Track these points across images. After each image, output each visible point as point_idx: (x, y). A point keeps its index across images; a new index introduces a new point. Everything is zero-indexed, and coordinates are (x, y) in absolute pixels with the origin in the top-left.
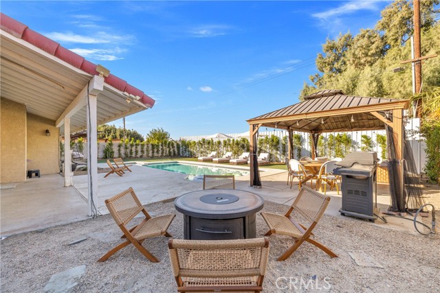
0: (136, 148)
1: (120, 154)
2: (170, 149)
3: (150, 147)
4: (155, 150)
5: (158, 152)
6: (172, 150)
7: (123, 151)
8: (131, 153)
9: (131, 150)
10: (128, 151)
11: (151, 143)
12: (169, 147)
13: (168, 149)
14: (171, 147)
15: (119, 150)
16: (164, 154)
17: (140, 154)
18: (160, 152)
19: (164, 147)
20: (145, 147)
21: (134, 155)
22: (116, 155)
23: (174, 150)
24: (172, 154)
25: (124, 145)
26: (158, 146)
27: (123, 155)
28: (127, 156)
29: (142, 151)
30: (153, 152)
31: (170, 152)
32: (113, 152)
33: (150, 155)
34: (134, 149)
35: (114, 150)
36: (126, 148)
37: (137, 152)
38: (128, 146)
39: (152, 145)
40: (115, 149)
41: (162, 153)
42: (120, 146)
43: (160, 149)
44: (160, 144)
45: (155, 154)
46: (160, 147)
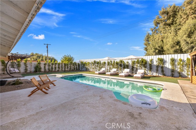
0: (55, 66)
1: (45, 69)
2: (74, 67)
4: (66, 67)
5: (68, 68)
7: (47, 67)
8: (52, 69)
9: (52, 67)
10: (50, 67)
11: (64, 62)
14: (75, 65)
15: (45, 67)
17: (57, 69)
19: (71, 65)
20: (61, 65)
21: (54, 70)
22: (43, 70)
23: (76, 67)
24: (75, 69)
25: (47, 64)
27: (47, 70)
28: (50, 71)
29: (59, 68)
32: (41, 68)
33: (63, 70)
37: (55, 68)
38: (50, 64)
39: (65, 64)
40: (42, 66)
41: (70, 69)
42: (45, 64)
44: (69, 63)
45: (66, 69)
46: (69, 65)
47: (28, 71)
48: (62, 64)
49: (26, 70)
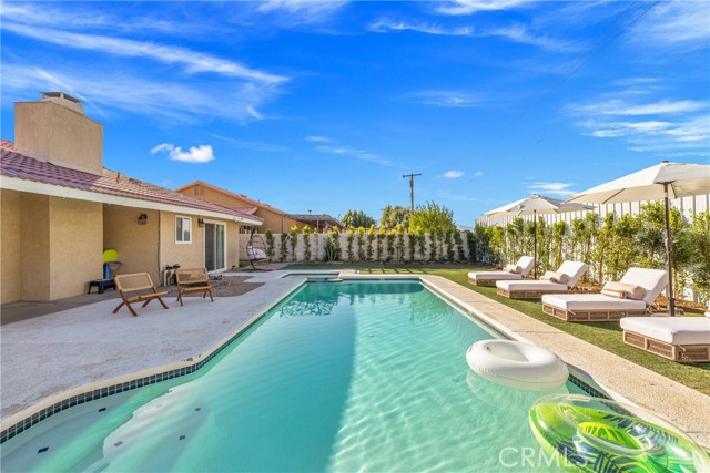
0: (379, 242)
1: (350, 254)
2: (450, 247)
3: (407, 241)
4: (417, 248)
5: (422, 251)
6: (455, 248)
7: (355, 249)
8: (370, 253)
9: (370, 246)
10: (365, 248)
12: (448, 241)
13: (445, 247)
14: (454, 242)
15: (350, 247)
16: (437, 257)
17: (385, 254)
18: (428, 252)
19: (438, 242)
20: (397, 241)
21: (374, 256)
22: (344, 256)
23: (460, 248)
24: (456, 257)
25: (356, 239)
26: (422, 239)
27: (356, 256)
28: (363, 259)
29: (391, 250)
30: (413, 252)
31: (450, 253)
32: (339, 250)
33: (407, 257)
34: (374, 244)
35: (341, 246)
36: (360, 243)
37: (380, 250)
38: (365, 238)
39: (412, 238)
40: (344, 245)
41: (433, 254)
42: (350, 239)
43: (427, 246)
44: (427, 234)
45: (418, 256)
46: (428, 242)
47: (312, 258)
48: (401, 236)
49: (308, 253)
